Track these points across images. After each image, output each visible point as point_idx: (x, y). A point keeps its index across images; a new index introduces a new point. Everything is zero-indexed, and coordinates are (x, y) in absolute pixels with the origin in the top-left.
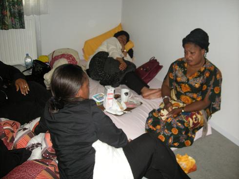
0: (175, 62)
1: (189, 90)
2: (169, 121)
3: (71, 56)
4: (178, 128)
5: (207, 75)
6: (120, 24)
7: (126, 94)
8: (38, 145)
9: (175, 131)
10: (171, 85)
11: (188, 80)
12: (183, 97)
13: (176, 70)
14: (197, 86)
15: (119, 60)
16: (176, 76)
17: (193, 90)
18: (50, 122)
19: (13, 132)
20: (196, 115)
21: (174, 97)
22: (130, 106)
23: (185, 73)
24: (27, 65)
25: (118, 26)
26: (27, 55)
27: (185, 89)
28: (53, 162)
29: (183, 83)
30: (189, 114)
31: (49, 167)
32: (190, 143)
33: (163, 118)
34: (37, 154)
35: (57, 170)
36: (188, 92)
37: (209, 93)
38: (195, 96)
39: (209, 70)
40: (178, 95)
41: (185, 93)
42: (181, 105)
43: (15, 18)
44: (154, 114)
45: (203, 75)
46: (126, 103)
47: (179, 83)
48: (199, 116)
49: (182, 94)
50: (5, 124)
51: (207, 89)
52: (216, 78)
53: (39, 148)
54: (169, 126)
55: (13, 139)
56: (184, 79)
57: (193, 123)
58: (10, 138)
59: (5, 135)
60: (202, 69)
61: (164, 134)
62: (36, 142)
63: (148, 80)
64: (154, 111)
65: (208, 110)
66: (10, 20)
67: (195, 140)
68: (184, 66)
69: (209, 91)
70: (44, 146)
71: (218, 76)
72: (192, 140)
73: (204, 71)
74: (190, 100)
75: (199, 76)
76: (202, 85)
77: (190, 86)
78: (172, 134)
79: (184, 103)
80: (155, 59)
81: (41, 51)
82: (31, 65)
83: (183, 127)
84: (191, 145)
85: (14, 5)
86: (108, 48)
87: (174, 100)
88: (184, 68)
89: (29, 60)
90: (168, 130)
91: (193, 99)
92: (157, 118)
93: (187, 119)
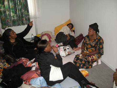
0: (86, 36)
1: (91, 47)
2: (81, 58)
3: (49, 34)
4: (85, 61)
5: (97, 41)
6: (69, 19)
7: (68, 49)
8: (34, 66)
9: (83, 62)
10: (84, 45)
11: (90, 43)
12: (89, 49)
13: (86, 39)
14: (93, 45)
15: (67, 35)
16: (86, 42)
17: (92, 47)
18: (38, 58)
19: (26, 62)
20: (92, 56)
21: (86, 49)
22: (70, 53)
23: (89, 40)
24: (32, 38)
25: (69, 20)
26: (32, 34)
27: (89, 46)
28: (39, 71)
29: (88, 44)
30: (90, 56)
31: (37, 72)
32: (91, 67)
33: (80, 57)
34: (34, 69)
35: (40, 74)
36: (90, 47)
37: (98, 48)
38: (93, 49)
39: (98, 39)
40: (87, 49)
41: (89, 48)
42: (88, 52)
43: (27, 20)
44: (77, 56)
45: (95, 41)
46: (68, 52)
47: (87, 44)
48: (94, 57)
49: (88, 48)
50: (23, 59)
51: (97, 46)
52: (100, 42)
53: (34, 67)
54: (81, 60)
55: (26, 64)
56: (89, 43)
57: (91, 59)
58: (25, 64)
59: (23, 63)
60: (95, 38)
61: (79, 63)
62: (34, 65)
63: (79, 43)
64: (77, 55)
65: (99, 55)
66: (25, 22)
67: (93, 66)
68: (89, 37)
69: (98, 47)
70: (36, 66)
71: (101, 41)
72: (92, 66)
73: (96, 39)
74: (91, 50)
75: (94, 41)
76: (95, 45)
77: (91, 45)
78: (82, 63)
79: (89, 52)
80: (82, 34)
81: (38, 33)
82: (34, 38)
83: (87, 61)
84: (91, 68)
85: (26, 16)
86: (63, 30)
87: (86, 51)
88: (89, 38)
89: (33, 36)
90: (81, 62)
91: (92, 50)
92: (78, 57)
93: (88, 57)
